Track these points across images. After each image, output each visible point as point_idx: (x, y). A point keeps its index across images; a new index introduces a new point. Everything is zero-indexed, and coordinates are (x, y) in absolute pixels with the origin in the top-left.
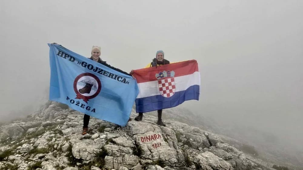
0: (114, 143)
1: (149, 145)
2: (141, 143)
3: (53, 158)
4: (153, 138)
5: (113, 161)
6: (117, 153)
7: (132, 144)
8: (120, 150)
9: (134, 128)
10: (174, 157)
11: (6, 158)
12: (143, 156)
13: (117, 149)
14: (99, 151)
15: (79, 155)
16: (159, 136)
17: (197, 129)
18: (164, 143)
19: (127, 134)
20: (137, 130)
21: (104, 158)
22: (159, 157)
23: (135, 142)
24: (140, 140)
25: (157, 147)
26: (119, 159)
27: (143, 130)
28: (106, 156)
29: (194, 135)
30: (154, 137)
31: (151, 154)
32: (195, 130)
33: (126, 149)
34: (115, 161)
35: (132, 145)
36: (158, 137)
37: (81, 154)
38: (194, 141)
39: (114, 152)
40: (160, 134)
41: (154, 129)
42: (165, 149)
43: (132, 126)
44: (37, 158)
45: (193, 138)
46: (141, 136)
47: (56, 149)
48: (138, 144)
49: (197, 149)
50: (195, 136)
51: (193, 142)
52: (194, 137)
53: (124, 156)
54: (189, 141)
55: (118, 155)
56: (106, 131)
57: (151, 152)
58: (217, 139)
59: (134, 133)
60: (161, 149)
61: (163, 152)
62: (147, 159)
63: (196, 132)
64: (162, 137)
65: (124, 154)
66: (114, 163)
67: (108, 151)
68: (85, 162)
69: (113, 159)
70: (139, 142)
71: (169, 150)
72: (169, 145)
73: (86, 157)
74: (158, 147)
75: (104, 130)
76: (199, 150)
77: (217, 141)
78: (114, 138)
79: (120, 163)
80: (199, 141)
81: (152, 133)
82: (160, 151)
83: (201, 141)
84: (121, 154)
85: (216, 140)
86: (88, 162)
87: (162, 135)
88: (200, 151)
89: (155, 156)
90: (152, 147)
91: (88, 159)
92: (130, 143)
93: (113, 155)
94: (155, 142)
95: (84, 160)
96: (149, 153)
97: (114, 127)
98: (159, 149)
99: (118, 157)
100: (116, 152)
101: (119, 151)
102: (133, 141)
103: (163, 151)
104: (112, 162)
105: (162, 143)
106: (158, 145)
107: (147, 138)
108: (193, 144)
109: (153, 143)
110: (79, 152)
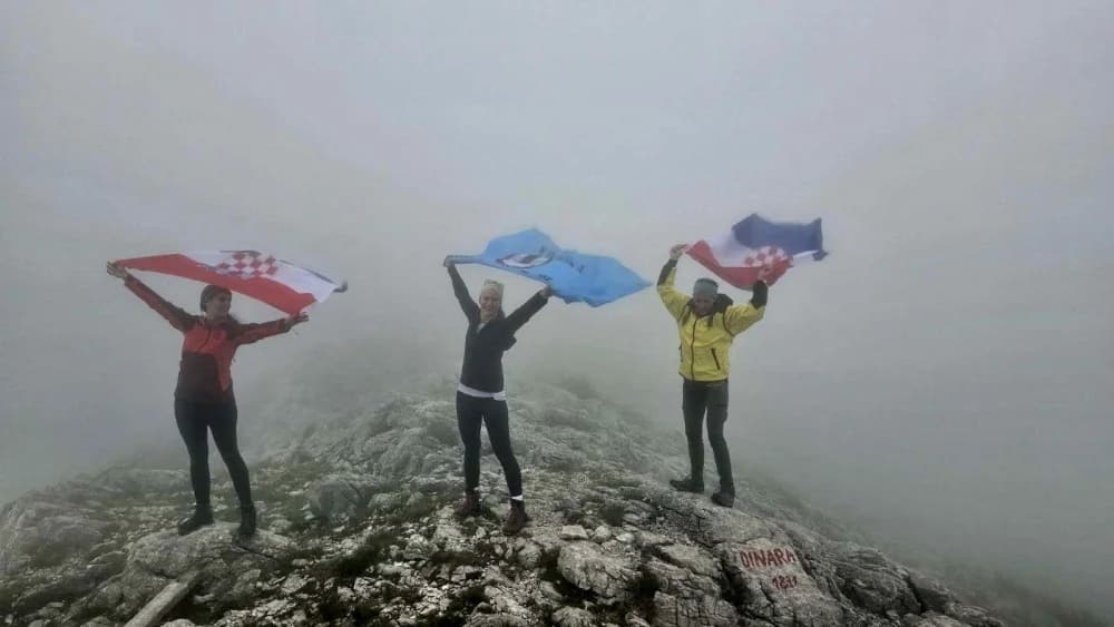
0: (667, 558)
1: (765, 578)
2: (742, 568)
3: (506, 580)
4: (773, 560)
5: (677, 609)
6: (684, 587)
7: (715, 570)
8: (689, 579)
9: (715, 524)
10: (836, 623)
11: (372, 568)
12: (749, 607)
13: (682, 577)
14: (637, 577)
15: (588, 580)
16: (789, 555)
17: (872, 553)
18: (803, 576)
19: (691, 540)
20: (724, 529)
21: (653, 596)
22: (795, 617)
23: (723, 562)
24: (739, 559)
25: (785, 587)
26: (690, 606)
27: (742, 532)
28: (658, 593)
29: (865, 568)
30: (775, 558)
31: (769, 605)
32: (865, 555)
33: (703, 580)
34: (680, 609)
35: (717, 574)
36: (785, 557)
37: (592, 576)
38: (870, 588)
39: (674, 583)
40: (792, 551)
41: (773, 534)
42: (809, 595)
43: (710, 517)
44: (464, 577)
45: (867, 578)
46: (741, 549)
47: (503, 557)
48: (735, 571)
49: (883, 613)
50: (871, 572)
51: (868, 592)
52: (868, 576)
53: (700, 600)
54: (853, 588)
55: (687, 594)
56: (629, 523)
57: (769, 598)
58: (943, 590)
59: (716, 538)
60: (797, 595)
61: (804, 605)
62: (758, 617)
63: (867, 560)
64: (796, 557)
65: (699, 592)
66: (680, 616)
67: (660, 579)
68: (601, 600)
69: (676, 602)
70: (737, 565)
71: (821, 599)
72: (820, 586)
73: (604, 587)
74: (789, 589)
75: (622, 520)
76: (887, 617)
77: (946, 596)
78: (664, 545)
79: (694, 618)
80: (888, 589)
81: (770, 543)
82: (796, 599)
83: (896, 590)
84: (692, 593)
85: (941, 593)
86: (610, 602)
87: (797, 553)
88: (891, 620)
89: (782, 611)
90: (772, 586)
91: (609, 592)
92: (706, 563)
93: (672, 590)
94: (778, 572)
95: (597, 595)
96: (764, 601)
97: (648, 515)
98: (794, 593)
99: (686, 598)
100: (680, 584)
101: (688, 583)
102: (715, 559)
103: (804, 601)
104: (673, 610)
105: (798, 575)
106: (789, 581)
107: (757, 558)
108: (867, 596)
109: (774, 574)
110: (585, 569)
